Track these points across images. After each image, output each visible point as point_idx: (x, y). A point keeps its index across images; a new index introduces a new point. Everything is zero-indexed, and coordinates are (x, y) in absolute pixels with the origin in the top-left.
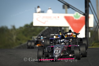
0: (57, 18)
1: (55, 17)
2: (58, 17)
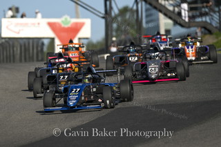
0: (37, 25)
1: (34, 24)
2: (39, 24)
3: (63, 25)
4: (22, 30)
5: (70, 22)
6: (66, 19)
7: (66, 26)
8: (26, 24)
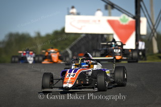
1: (95, 21)
4: (84, 26)
5: (127, 20)
8: (88, 21)
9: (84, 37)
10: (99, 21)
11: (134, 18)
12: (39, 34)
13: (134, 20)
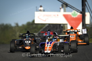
0: (56, 16)
3: (73, 16)
4: (48, 19)
5: (77, 14)
6: (75, 13)
7: (75, 17)
9: (48, 26)
10: (58, 15)
11: (81, 13)
12: (17, 24)
13: (81, 14)
